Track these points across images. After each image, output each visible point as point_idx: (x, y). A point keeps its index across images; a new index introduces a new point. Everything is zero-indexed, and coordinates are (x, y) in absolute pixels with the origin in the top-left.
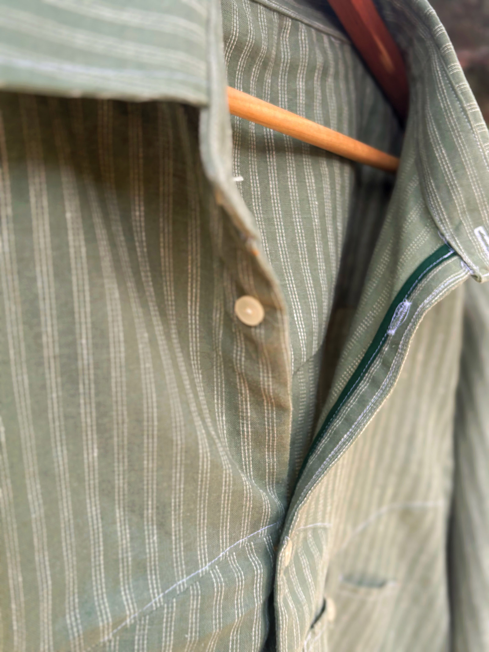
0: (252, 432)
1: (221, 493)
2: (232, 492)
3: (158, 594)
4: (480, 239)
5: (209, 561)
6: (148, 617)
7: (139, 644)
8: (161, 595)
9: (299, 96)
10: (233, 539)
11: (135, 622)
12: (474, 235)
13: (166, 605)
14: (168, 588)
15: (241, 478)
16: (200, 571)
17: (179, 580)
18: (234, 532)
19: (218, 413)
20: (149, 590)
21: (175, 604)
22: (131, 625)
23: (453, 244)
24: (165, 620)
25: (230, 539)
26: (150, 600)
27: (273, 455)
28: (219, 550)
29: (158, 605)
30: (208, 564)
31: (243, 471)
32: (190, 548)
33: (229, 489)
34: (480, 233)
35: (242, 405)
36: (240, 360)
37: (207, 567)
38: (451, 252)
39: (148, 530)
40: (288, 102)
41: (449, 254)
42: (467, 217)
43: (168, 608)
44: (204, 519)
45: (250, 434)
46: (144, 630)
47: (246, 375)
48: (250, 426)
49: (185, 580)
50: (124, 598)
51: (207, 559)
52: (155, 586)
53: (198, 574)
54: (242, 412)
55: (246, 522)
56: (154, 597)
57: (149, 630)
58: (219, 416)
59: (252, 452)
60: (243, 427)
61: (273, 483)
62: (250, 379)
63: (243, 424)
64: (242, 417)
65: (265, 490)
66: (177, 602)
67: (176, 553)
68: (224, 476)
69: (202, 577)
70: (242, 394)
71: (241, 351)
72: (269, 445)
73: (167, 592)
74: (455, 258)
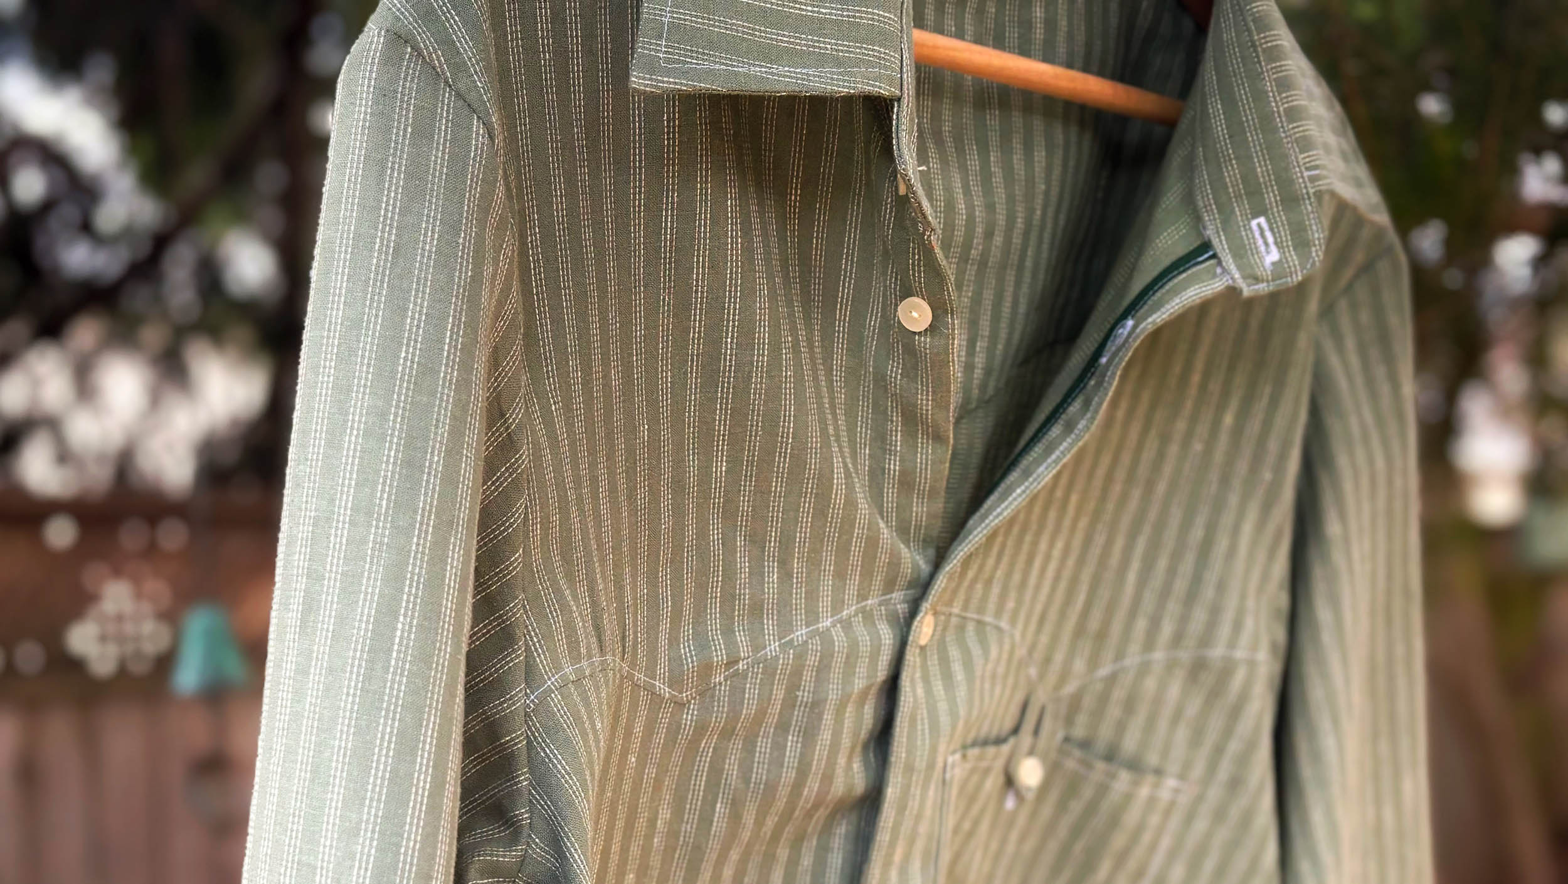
0: (899, 471)
1: (853, 537)
2: (866, 538)
3: (774, 643)
4: (1257, 234)
5: (832, 616)
6: (761, 665)
7: (749, 693)
8: (777, 644)
9: (1036, 28)
10: (862, 597)
11: (748, 668)
12: (1250, 229)
13: (782, 656)
14: (785, 637)
15: (878, 524)
16: (820, 625)
17: (797, 630)
18: (863, 589)
19: (861, 444)
20: (764, 635)
21: (791, 656)
22: (743, 670)
23: (1215, 242)
24: (779, 672)
25: (858, 596)
26: (765, 648)
27: (923, 503)
28: (843, 606)
29: (774, 654)
30: (830, 620)
31: (883, 519)
32: (812, 596)
33: (863, 534)
34: (1259, 225)
35: (891, 436)
36: (896, 378)
37: (829, 624)
38: (1211, 253)
39: (769, 567)
40: (1019, 38)
41: (1206, 256)
42: (1243, 203)
43: (784, 658)
44: (830, 565)
45: (897, 473)
46: (756, 679)
47: (901, 397)
48: (898, 463)
49: (804, 632)
50: (739, 638)
51: (829, 614)
52: (771, 632)
53: (818, 628)
54: (891, 445)
55: (878, 581)
56: (770, 645)
57: (761, 679)
58: (861, 448)
59: (897, 497)
60: (889, 464)
61: (918, 541)
62: (905, 402)
63: (890, 460)
64: (890, 450)
65: (909, 547)
66: (794, 654)
67: (796, 599)
68: (858, 516)
69: (823, 632)
70: (892, 421)
71: (898, 368)
72: (919, 490)
73: (783, 641)
74: (1212, 262)
